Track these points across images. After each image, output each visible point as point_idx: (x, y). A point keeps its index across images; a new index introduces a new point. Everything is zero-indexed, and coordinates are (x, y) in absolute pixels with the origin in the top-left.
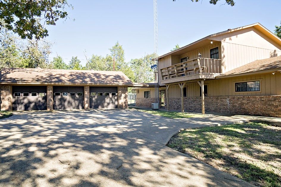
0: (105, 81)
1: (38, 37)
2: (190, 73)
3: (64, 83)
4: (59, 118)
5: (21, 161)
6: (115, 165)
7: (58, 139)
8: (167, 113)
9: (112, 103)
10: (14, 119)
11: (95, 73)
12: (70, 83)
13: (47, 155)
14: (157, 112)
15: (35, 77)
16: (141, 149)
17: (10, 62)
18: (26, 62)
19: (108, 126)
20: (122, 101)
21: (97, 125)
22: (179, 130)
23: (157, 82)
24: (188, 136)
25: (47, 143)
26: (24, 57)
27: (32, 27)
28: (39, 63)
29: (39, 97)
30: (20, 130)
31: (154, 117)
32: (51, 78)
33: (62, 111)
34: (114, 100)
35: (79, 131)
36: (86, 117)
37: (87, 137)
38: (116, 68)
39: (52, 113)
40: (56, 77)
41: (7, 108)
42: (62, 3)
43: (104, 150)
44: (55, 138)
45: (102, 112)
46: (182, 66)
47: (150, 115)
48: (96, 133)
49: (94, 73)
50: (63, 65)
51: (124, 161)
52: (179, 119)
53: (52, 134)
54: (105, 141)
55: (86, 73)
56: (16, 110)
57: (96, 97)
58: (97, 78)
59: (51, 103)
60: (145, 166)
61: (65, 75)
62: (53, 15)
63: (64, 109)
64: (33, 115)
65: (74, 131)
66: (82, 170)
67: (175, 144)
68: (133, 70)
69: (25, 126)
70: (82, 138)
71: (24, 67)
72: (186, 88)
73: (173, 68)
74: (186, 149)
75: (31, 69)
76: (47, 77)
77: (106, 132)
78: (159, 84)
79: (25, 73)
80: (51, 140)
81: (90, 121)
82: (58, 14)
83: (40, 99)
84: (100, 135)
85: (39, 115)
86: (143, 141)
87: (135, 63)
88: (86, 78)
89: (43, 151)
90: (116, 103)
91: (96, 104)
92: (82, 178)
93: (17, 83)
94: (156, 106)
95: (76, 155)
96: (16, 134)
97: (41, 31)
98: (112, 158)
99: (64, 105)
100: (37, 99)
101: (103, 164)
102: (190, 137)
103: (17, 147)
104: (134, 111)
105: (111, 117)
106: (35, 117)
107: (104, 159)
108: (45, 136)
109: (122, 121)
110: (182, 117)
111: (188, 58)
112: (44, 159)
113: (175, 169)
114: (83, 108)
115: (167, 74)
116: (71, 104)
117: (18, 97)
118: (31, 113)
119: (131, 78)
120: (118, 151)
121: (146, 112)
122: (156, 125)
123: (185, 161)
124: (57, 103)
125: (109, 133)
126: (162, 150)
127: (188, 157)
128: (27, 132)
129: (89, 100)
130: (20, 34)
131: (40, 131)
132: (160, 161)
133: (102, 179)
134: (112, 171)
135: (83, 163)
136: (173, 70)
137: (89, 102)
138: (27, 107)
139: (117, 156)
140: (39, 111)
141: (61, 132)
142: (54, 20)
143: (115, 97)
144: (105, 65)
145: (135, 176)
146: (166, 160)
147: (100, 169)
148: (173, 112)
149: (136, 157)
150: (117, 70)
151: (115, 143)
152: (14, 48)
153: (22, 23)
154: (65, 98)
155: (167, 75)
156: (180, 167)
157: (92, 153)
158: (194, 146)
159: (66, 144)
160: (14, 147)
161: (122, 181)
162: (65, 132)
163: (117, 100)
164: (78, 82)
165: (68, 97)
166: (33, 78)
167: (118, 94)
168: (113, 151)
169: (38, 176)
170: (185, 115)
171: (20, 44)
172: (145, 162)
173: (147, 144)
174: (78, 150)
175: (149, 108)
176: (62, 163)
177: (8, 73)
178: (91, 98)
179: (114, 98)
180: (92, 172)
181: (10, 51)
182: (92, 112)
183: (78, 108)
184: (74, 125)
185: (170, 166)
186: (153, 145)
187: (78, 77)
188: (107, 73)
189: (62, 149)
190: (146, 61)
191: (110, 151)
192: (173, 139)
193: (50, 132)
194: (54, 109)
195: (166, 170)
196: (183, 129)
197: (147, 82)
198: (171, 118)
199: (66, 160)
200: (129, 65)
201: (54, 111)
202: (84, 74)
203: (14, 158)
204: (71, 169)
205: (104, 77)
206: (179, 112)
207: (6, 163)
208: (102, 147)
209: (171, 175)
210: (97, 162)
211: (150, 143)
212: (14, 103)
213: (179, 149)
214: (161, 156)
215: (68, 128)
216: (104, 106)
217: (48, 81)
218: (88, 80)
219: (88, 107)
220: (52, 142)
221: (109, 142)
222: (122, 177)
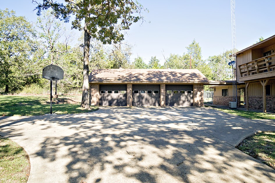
0: (181, 79)
1: (116, 41)
2: (274, 68)
3: (142, 81)
4: (136, 114)
5: (97, 147)
6: (177, 161)
7: (130, 132)
8: (245, 112)
9: (188, 100)
10: (100, 112)
11: (172, 71)
12: (147, 82)
13: (118, 145)
14: (234, 111)
15: (117, 76)
16: (207, 148)
17: (99, 65)
18: (111, 63)
19: (179, 123)
20: (197, 99)
21: (169, 122)
22: (255, 131)
23: (236, 80)
24: (265, 140)
25: (121, 135)
26: (110, 59)
27: (111, 33)
28: (122, 64)
29: (121, 94)
30: (102, 122)
31: (229, 116)
32: (130, 77)
33: (139, 107)
34: (189, 98)
35: (150, 126)
36: (161, 114)
37: (157, 132)
38: (193, 66)
39: (131, 109)
40: (135, 77)
41: (96, 103)
42: (135, 9)
43: (169, 146)
44: (128, 131)
45: (177, 110)
46: (264, 61)
47: (226, 114)
48: (166, 130)
49: (170, 71)
50: (143, 65)
51: (186, 158)
52: (258, 120)
53: (126, 128)
54: (173, 138)
55: (162, 72)
56: (102, 105)
57: (172, 95)
58: (173, 76)
59: (131, 100)
60: (207, 166)
61: (143, 74)
62: (127, 21)
63: (142, 105)
64: (115, 110)
65: (146, 126)
66: (144, 162)
67: (247, 147)
68: (211, 67)
69: (106, 119)
70: (152, 133)
71: (109, 68)
72: (270, 85)
73: (253, 64)
74: (260, 154)
75: (114, 69)
76: (128, 76)
77: (175, 129)
78: (238, 82)
79: (109, 73)
80: (124, 133)
81: (163, 118)
82: (132, 20)
83: (121, 96)
84: (169, 131)
85: (119, 110)
86: (211, 140)
87: (213, 60)
88: (162, 76)
89: (116, 141)
90: (192, 101)
91: (172, 101)
92: (142, 169)
93: (103, 82)
94: (233, 104)
95: (142, 148)
96: (98, 125)
97: (118, 36)
98: (175, 154)
99: (142, 102)
100: (119, 96)
101: (165, 159)
102: (267, 141)
103: (96, 136)
104: (210, 110)
105: (184, 114)
106: (115, 112)
107: (167, 154)
108: (120, 129)
109: (194, 119)
110: (262, 118)
111: (273, 52)
112: (114, 148)
113: (240, 174)
114: (159, 105)
115: (246, 70)
116: (148, 101)
117: (103, 94)
118: (113, 109)
119: (208, 75)
120: (183, 148)
121: (222, 111)
122: (230, 124)
123: (255, 167)
124: (136, 100)
125: (179, 130)
126: (230, 151)
127: (259, 163)
128: (107, 124)
129: (165, 97)
130: (102, 41)
131: (117, 124)
132: (225, 163)
133: (161, 172)
134: (172, 166)
135: (147, 156)
136: (253, 66)
137: (164, 99)
138: (110, 103)
139: (181, 152)
140: (120, 106)
141: (134, 126)
142: (128, 25)
143: (190, 94)
144: (182, 63)
145: (194, 174)
146: (231, 163)
147: (161, 164)
148: (253, 112)
149: (199, 156)
150: (194, 68)
151: (181, 140)
152: (102, 52)
153: (103, 32)
154: (143, 95)
155: (246, 72)
156: (247, 173)
157: (158, 147)
158: (271, 152)
159: (136, 137)
160: (94, 135)
161: (179, 177)
162: (138, 126)
163: (193, 98)
164: (155, 80)
165: (145, 95)
166: (115, 78)
167: (193, 92)
168: (178, 147)
169: (107, 162)
170: (267, 115)
171: (107, 48)
172: (208, 161)
173: (213, 144)
174: (144, 144)
175: (227, 107)
176: (128, 153)
177: (96, 74)
178: (167, 95)
179: (190, 96)
180: (153, 165)
181: (99, 55)
182: (167, 109)
183: (154, 105)
184: (148, 121)
185: (235, 170)
186: (220, 146)
187: (155, 76)
188: (183, 71)
189: (132, 141)
190: (225, 58)
191: (175, 147)
192: (246, 141)
193: (125, 125)
194: (133, 105)
195: (228, 173)
196: (260, 132)
197: (225, 80)
198: (249, 119)
199: (133, 152)
200: (207, 63)
201: (133, 107)
202: (161, 72)
203: (92, 144)
204: (135, 160)
205: (180, 75)
206: (260, 112)
207: (86, 148)
208: (168, 143)
209: (233, 180)
210: (160, 156)
211: (218, 143)
212: (101, 99)
213: (251, 153)
214: (227, 158)
215: (141, 123)
216: (180, 104)
217: (128, 80)
218: (164, 78)
219: (164, 104)
220: (125, 135)
221: (176, 139)
222: (180, 173)
